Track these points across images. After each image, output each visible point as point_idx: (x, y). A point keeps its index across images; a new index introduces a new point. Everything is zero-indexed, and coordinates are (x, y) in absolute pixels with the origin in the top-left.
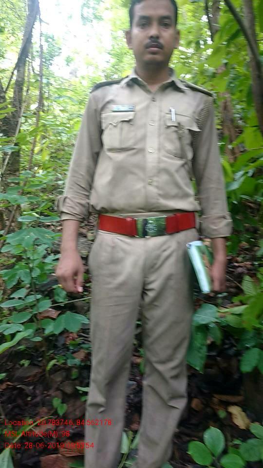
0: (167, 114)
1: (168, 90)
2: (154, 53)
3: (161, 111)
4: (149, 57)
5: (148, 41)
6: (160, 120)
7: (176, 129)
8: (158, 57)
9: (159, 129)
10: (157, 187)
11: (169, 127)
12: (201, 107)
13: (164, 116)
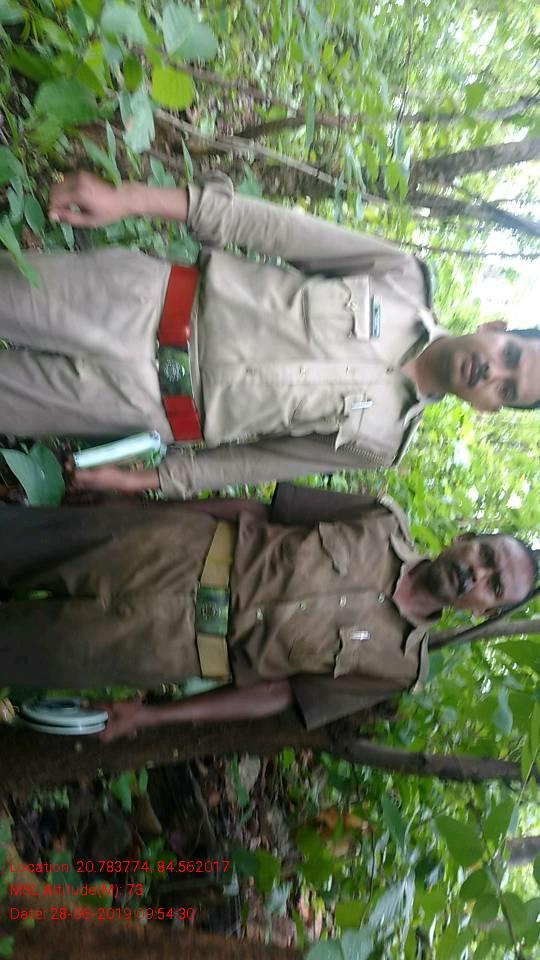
0: (365, 395)
1: (404, 394)
2: (463, 368)
3: (370, 384)
4: (459, 361)
5: (483, 360)
6: (356, 383)
7: (339, 411)
8: (457, 378)
9: (341, 383)
10: (243, 383)
11: (343, 398)
12: (376, 449)
13: (360, 390)
